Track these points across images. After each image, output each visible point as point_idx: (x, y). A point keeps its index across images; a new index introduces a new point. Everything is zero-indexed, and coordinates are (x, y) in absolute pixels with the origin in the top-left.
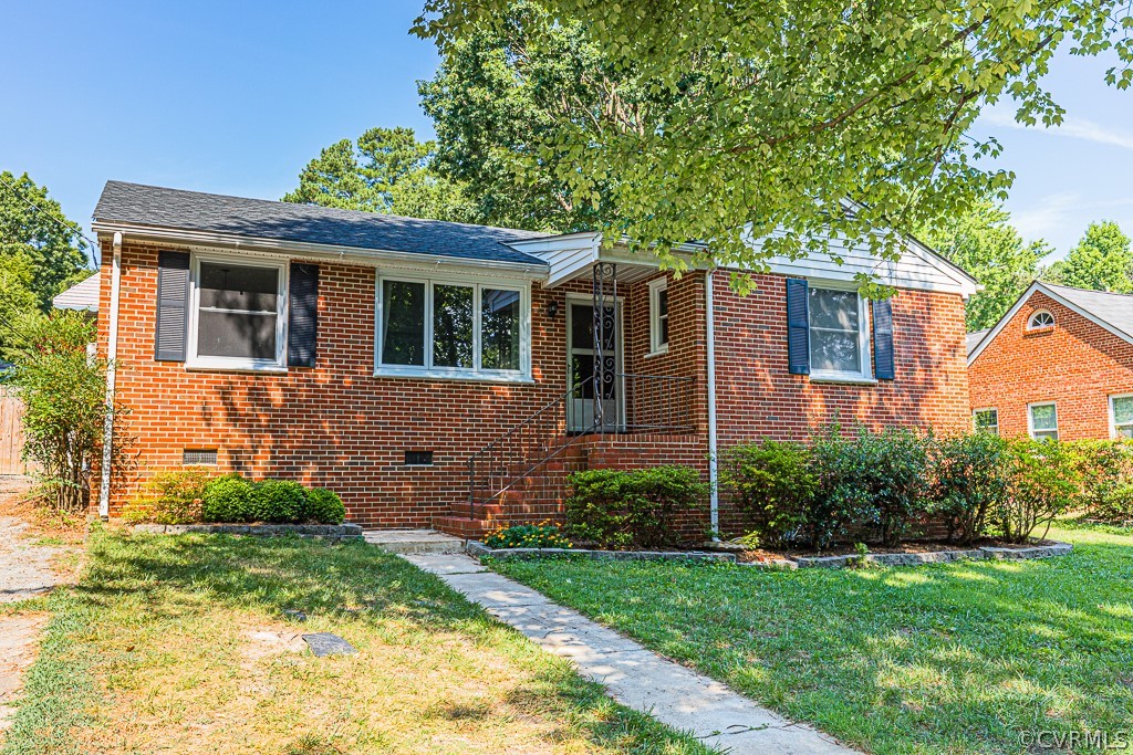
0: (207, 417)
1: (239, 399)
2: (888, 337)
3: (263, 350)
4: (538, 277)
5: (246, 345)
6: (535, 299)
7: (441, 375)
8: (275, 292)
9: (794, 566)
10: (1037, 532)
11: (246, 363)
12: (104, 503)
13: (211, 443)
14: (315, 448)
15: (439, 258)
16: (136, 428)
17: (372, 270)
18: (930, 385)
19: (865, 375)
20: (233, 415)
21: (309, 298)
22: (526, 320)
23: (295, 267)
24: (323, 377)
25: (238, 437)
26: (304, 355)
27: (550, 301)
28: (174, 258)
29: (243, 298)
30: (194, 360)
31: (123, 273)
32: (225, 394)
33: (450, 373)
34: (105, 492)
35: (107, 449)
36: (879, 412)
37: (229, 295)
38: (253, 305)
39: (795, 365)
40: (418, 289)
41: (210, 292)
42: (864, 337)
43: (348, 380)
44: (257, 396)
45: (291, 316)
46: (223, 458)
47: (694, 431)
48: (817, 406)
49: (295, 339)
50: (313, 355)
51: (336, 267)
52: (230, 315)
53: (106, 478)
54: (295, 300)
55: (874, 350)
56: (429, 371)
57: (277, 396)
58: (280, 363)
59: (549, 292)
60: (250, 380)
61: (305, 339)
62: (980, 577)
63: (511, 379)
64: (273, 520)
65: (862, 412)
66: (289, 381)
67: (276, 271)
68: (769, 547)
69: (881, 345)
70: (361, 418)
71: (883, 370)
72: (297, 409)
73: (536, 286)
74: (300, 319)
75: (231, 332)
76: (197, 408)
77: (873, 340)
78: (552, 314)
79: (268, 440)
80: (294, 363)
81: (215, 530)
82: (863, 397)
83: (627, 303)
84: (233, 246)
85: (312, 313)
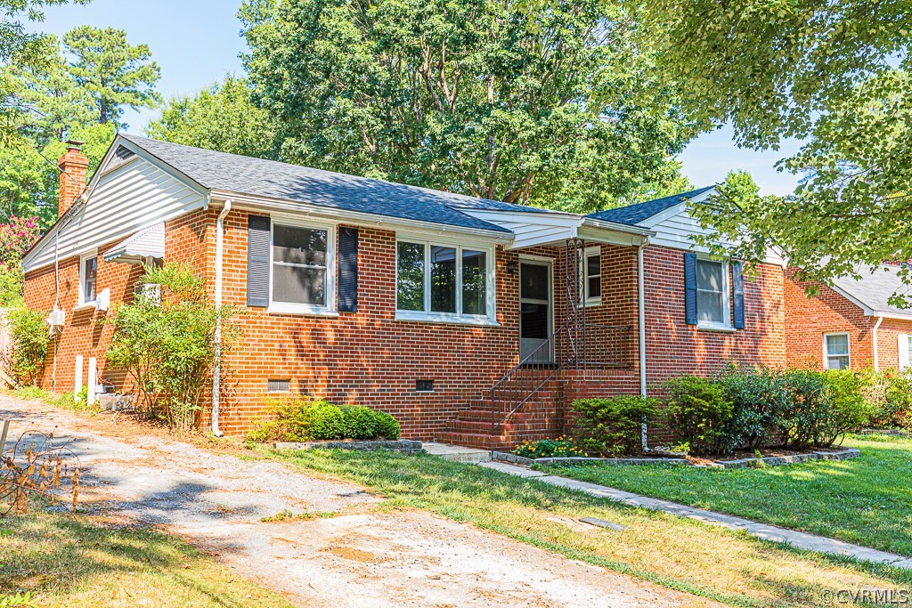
0: (283, 352)
1: (305, 337)
2: (741, 296)
3: (316, 298)
4: (501, 242)
5: (305, 295)
6: (499, 259)
7: (437, 320)
8: (324, 250)
9: (722, 466)
11: (305, 309)
12: (215, 424)
13: (286, 374)
14: (356, 378)
15: (445, 227)
16: (235, 361)
17: (393, 234)
18: (763, 332)
19: (726, 325)
20: (301, 352)
21: (352, 256)
22: (491, 276)
23: (342, 230)
24: (361, 320)
25: (303, 366)
26: (349, 303)
27: (509, 260)
28: (258, 221)
29: (302, 255)
30: (275, 307)
31: (225, 233)
32: (295, 334)
33: (442, 317)
34: (215, 414)
35: (216, 380)
36: (736, 351)
37: (294, 252)
38: (310, 260)
40: (421, 248)
41: (281, 249)
42: (726, 296)
43: (378, 323)
44: (317, 335)
45: (340, 271)
46: (295, 386)
47: (630, 367)
48: (701, 350)
49: (343, 291)
50: (355, 302)
51: (370, 231)
52: (294, 268)
53: (216, 403)
54: (341, 256)
55: (733, 306)
57: (331, 336)
58: (330, 308)
59: (509, 253)
60: (311, 322)
61: (348, 287)
63: (482, 323)
65: (726, 352)
66: (338, 323)
69: (737, 302)
70: (386, 353)
71: (738, 319)
72: (347, 346)
73: (499, 248)
74: (345, 273)
75: (294, 280)
76: (277, 346)
77: (732, 298)
78: (510, 271)
79: (325, 372)
80: (342, 309)
82: (727, 342)
83: (557, 263)
84: (305, 213)
85: (354, 268)
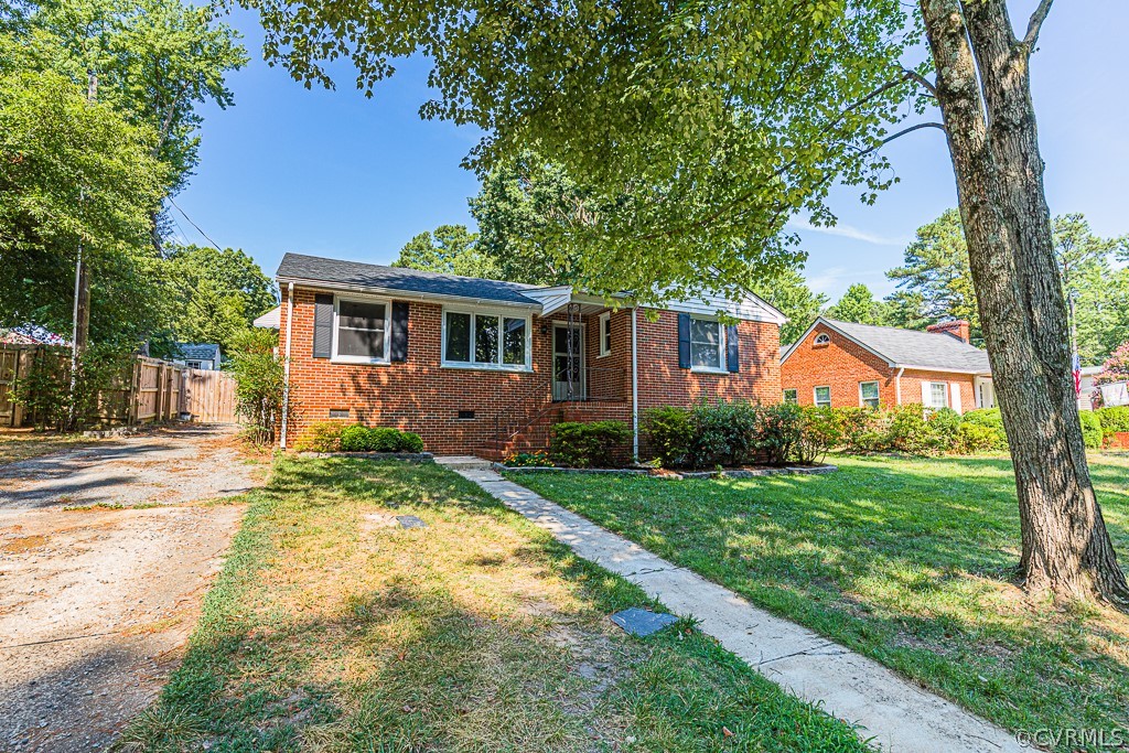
0: (343, 390)
1: (362, 380)
2: (735, 348)
3: (376, 352)
4: (536, 312)
5: (366, 349)
6: (534, 324)
7: (480, 368)
8: (383, 318)
9: (681, 478)
10: (818, 459)
11: (367, 360)
12: (283, 440)
13: (345, 406)
14: (406, 409)
15: (479, 300)
16: (302, 396)
17: (440, 306)
18: (758, 375)
19: (722, 369)
20: (359, 390)
21: (403, 322)
22: (529, 336)
23: (395, 304)
24: (411, 367)
25: (361, 402)
26: (400, 355)
27: (543, 325)
28: (325, 298)
29: (365, 322)
30: (336, 358)
31: (294, 306)
32: (354, 377)
33: (485, 366)
34: (284, 433)
35: (284, 409)
36: (730, 390)
37: (357, 320)
38: (371, 326)
39: (683, 363)
40: (467, 317)
41: (345, 318)
42: (722, 348)
43: (426, 370)
44: (372, 378)
45: (393, 332)
46: (353, 415)
47: (625, 400)
48: (695, 387)
49: (395, 347)
50: (405, 355)
51: (419, 304)
52: (357, 331)
53: (284, 426)
54: (395, 323)
55: (728, 355)
56: (472, 365)
57: (384, 379)
58: (386, 359)
59: (542, 320)
60: (369, 369)
61: (400, 345)
62: (786, 484)
63: (520, 370)
64: (381, 450)
65: (720, 391)
66: (391, 370)
67: (384, 306)
68: (666, 467)
69: (732, 352)
70: (433, 392)
71: (733, 366)
72: (395, 386)
73: (535, 316)
74: (398, 334)
75: (357, 340)
76: (338, 386)
77: (727, 349)
78: (544, 333)
79: (379, 404)
80: (394, 360)
81: (348, 456)
82: (721, 382)
83: (587, 327)
84: (359, 292)
85: (405, 331)
